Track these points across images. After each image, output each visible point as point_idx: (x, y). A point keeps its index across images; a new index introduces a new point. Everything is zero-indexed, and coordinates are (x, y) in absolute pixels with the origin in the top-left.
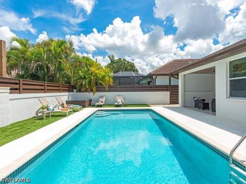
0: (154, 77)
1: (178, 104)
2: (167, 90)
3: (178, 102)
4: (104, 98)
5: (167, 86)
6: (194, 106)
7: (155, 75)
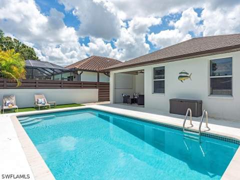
0: (79, 72)
1: (109, 100)
2: (96, 87)
3: (109, 99)
4: (14, 98)
5: (95, 83)
6: (123, 101)
7: (80, 70)
